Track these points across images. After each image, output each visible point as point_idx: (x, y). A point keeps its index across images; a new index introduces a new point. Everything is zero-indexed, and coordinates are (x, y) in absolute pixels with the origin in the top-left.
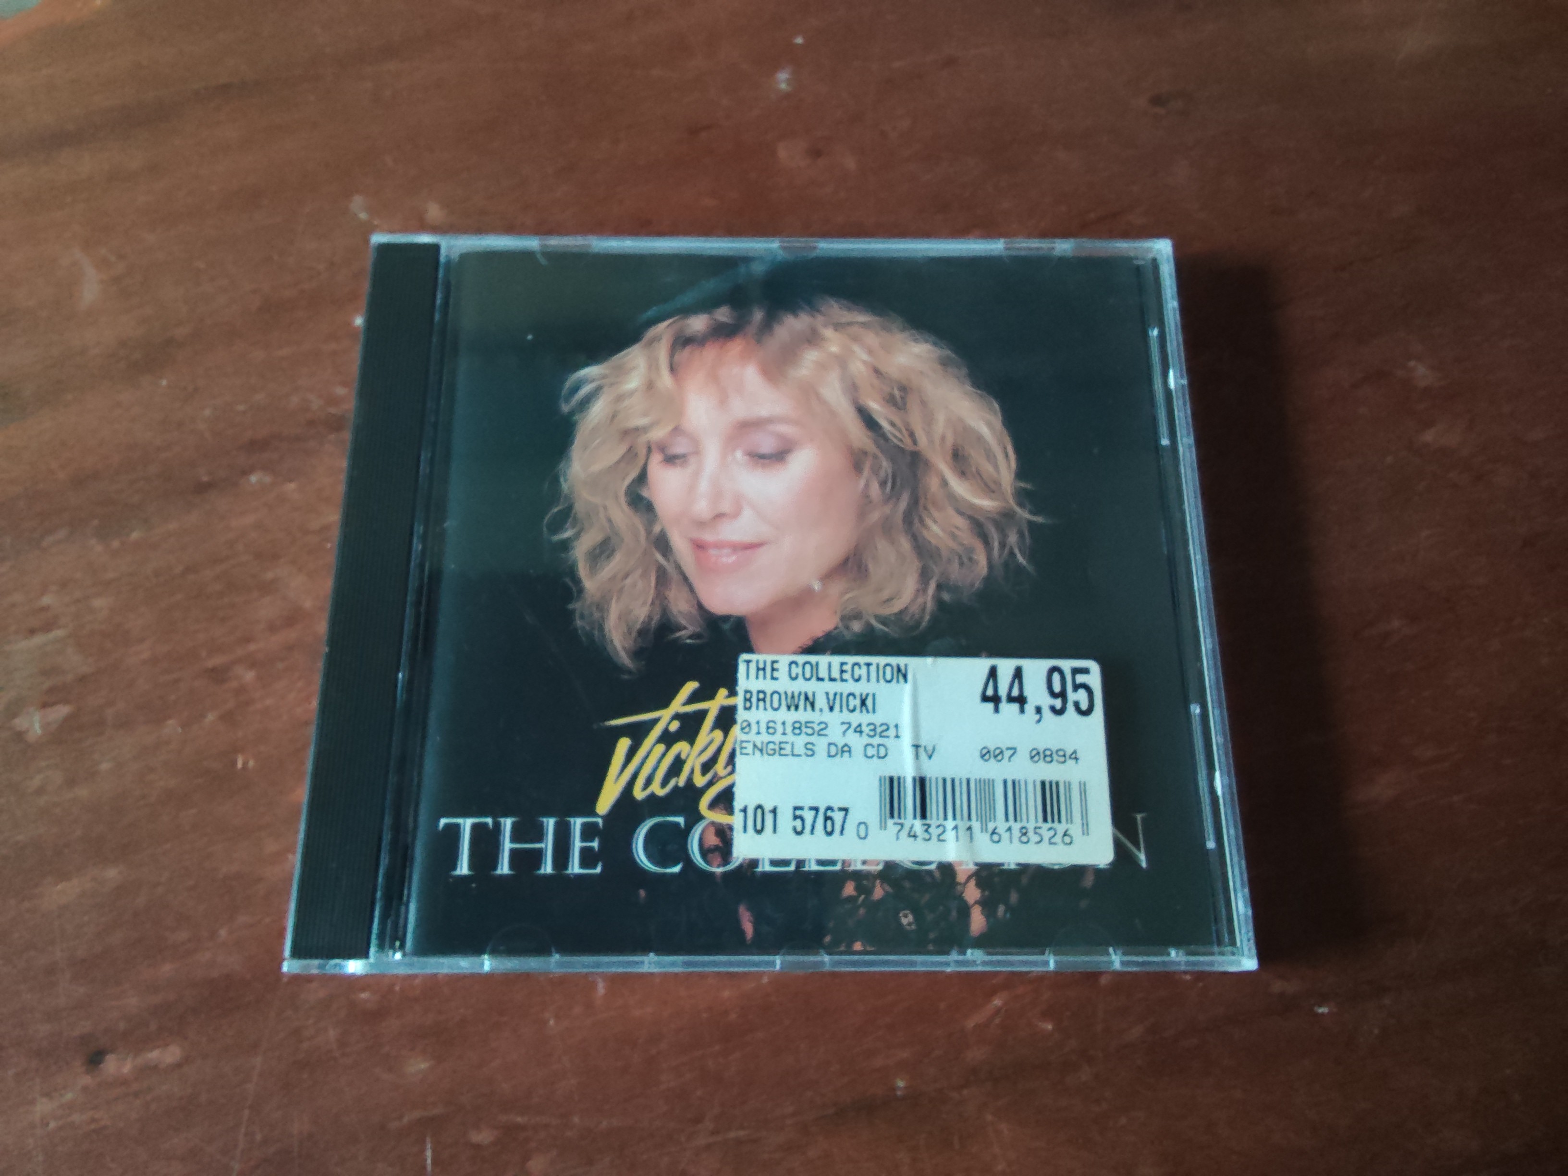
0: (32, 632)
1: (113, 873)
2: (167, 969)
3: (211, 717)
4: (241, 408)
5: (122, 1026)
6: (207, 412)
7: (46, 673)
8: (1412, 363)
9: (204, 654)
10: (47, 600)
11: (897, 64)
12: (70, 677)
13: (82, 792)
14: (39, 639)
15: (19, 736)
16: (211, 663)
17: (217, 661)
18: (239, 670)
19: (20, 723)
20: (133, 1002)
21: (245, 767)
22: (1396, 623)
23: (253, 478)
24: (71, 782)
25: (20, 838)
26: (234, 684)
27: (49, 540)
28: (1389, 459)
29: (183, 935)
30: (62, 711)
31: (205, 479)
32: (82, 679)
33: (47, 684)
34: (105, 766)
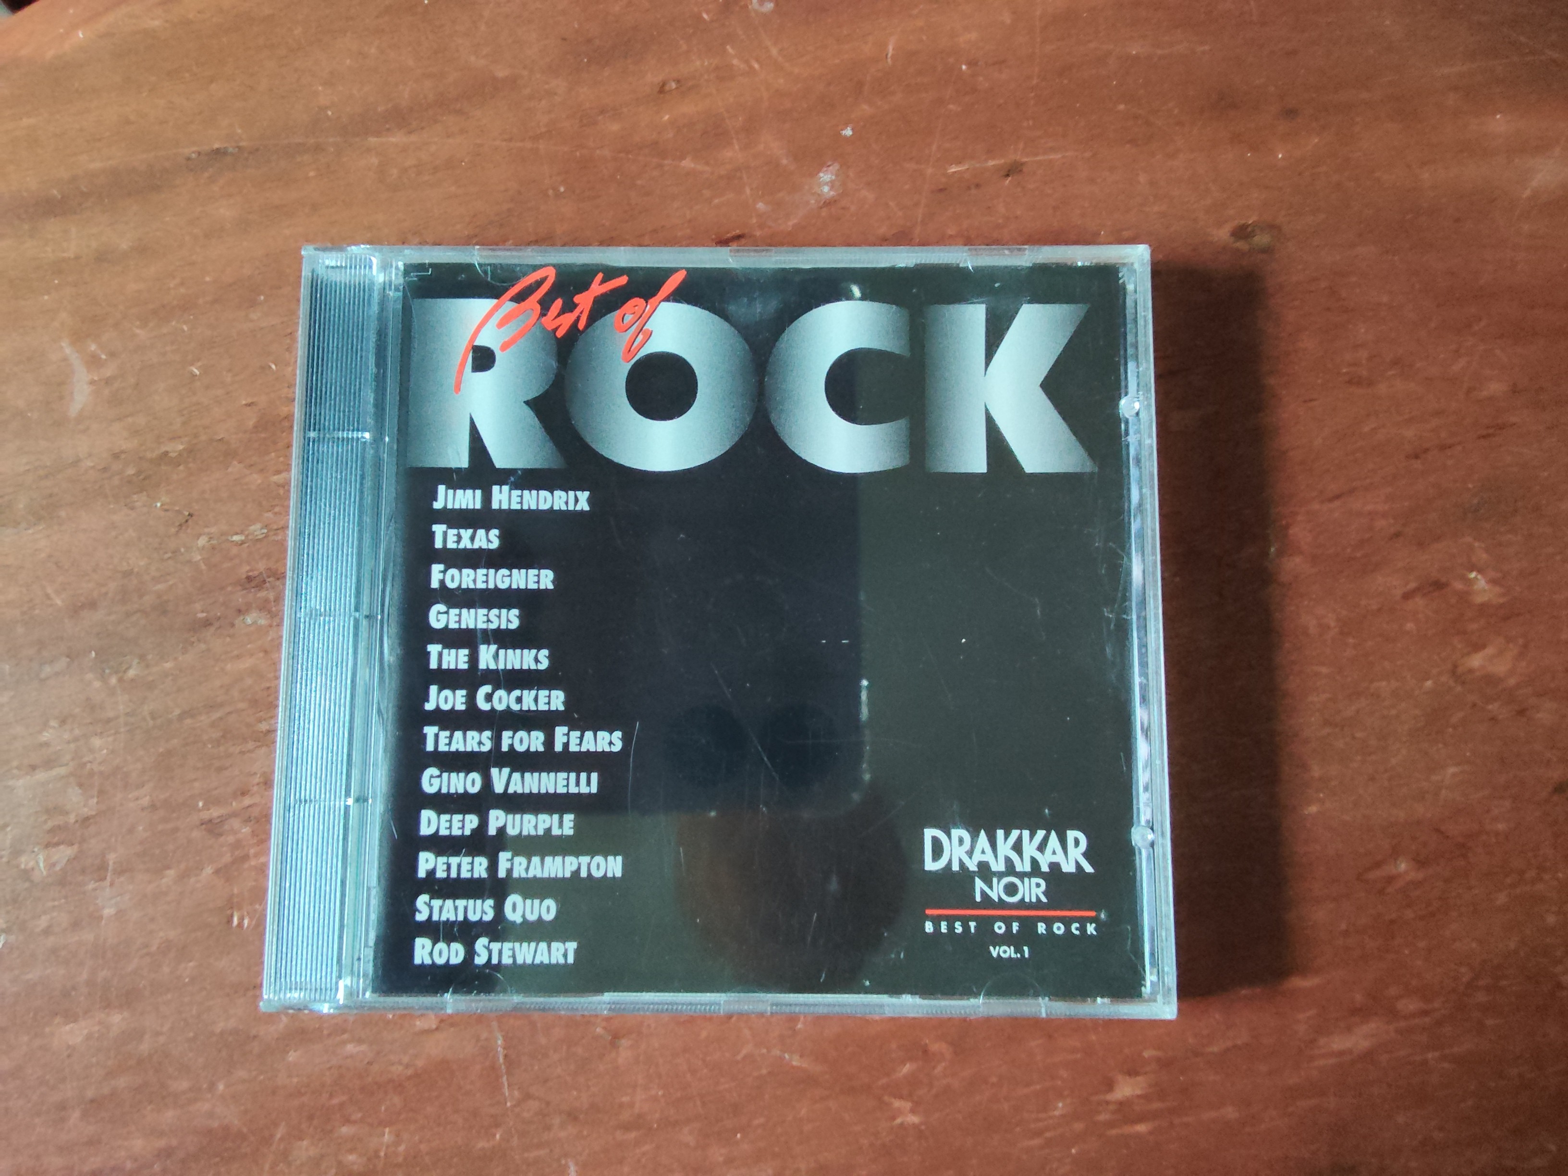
0: (33, 768)
1: (117, 1019)
2: (170, 1115)
3: (209, 870)
4: (236, 538)
5: (129, 1165)
6: (202, 541)
7: (50, 812)
8: (1473, 575)
9: (201, 804)
10: (46, 736)
11: (953, 169)
12: (72, 818)
13: (88, 936)
14: (41, 776)
15: (26, 875)
16: (206, 815)
17: (215, 812)
18: (235, 823)
19: (24, 861)
20: (138, 1144)
21: (240, 925)
22: (1403, 866)
23: (249, 620)
24: (76, 925)
25: (30, 976)
26: (231, 839)
27: (47, 670)
28: (1429, 684)
29: (184, 1085)
30: (64, 854)
31: (201, 615)
32: (85, 821)
33: (50, 824)
34: (108, 912)
